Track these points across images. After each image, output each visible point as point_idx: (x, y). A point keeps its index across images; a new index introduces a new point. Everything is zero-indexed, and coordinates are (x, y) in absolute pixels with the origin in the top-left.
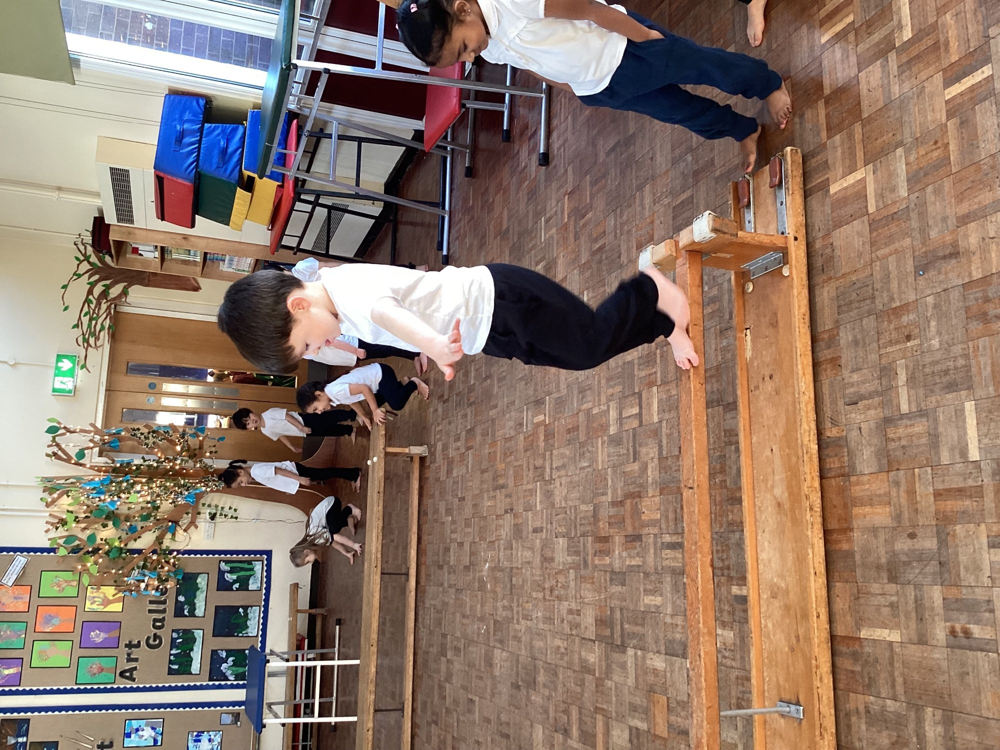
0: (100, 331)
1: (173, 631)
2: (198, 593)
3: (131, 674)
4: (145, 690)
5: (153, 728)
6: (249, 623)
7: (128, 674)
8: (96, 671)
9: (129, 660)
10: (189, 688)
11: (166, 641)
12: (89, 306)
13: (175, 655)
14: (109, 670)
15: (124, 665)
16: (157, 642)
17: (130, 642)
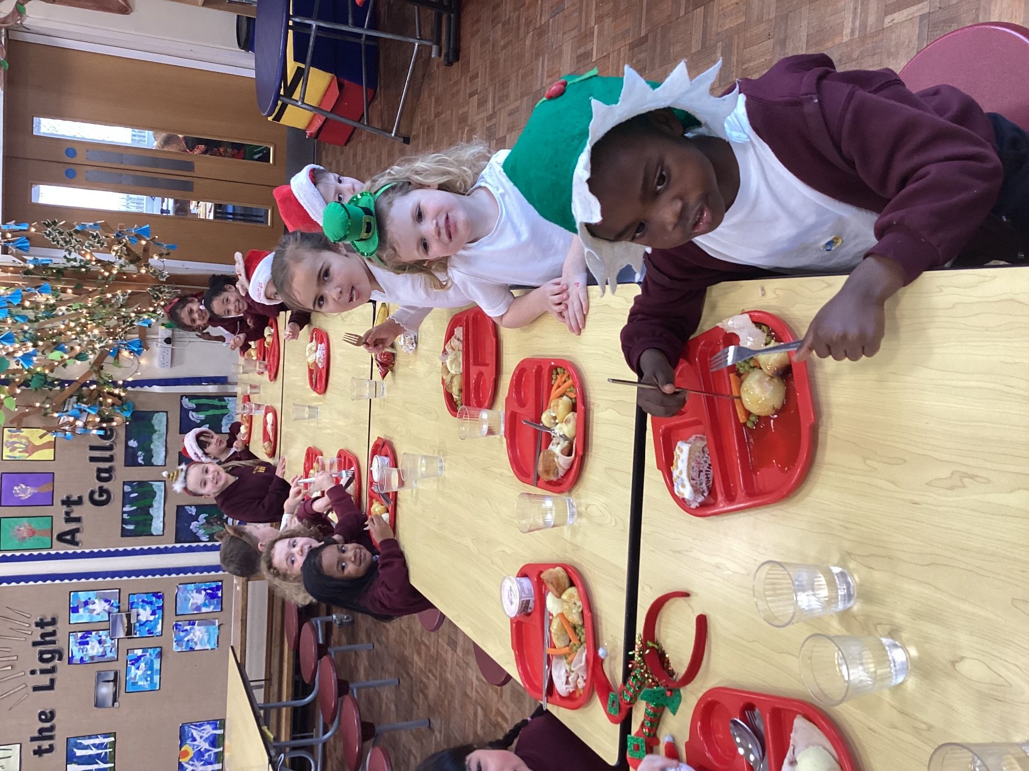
1: (124, 483)
2: (155, 437)
3: (73, 537)
4: (92, 555)
5: (106, 601)
7: (68, 537)
8: (25, 535)
9: (69, 520)
10: (150, 552)
11: (117, 497)
13: (129, 513)
14: (43, 533)
15: (62, 526)
16: (104, 497)
17: (68, 498)
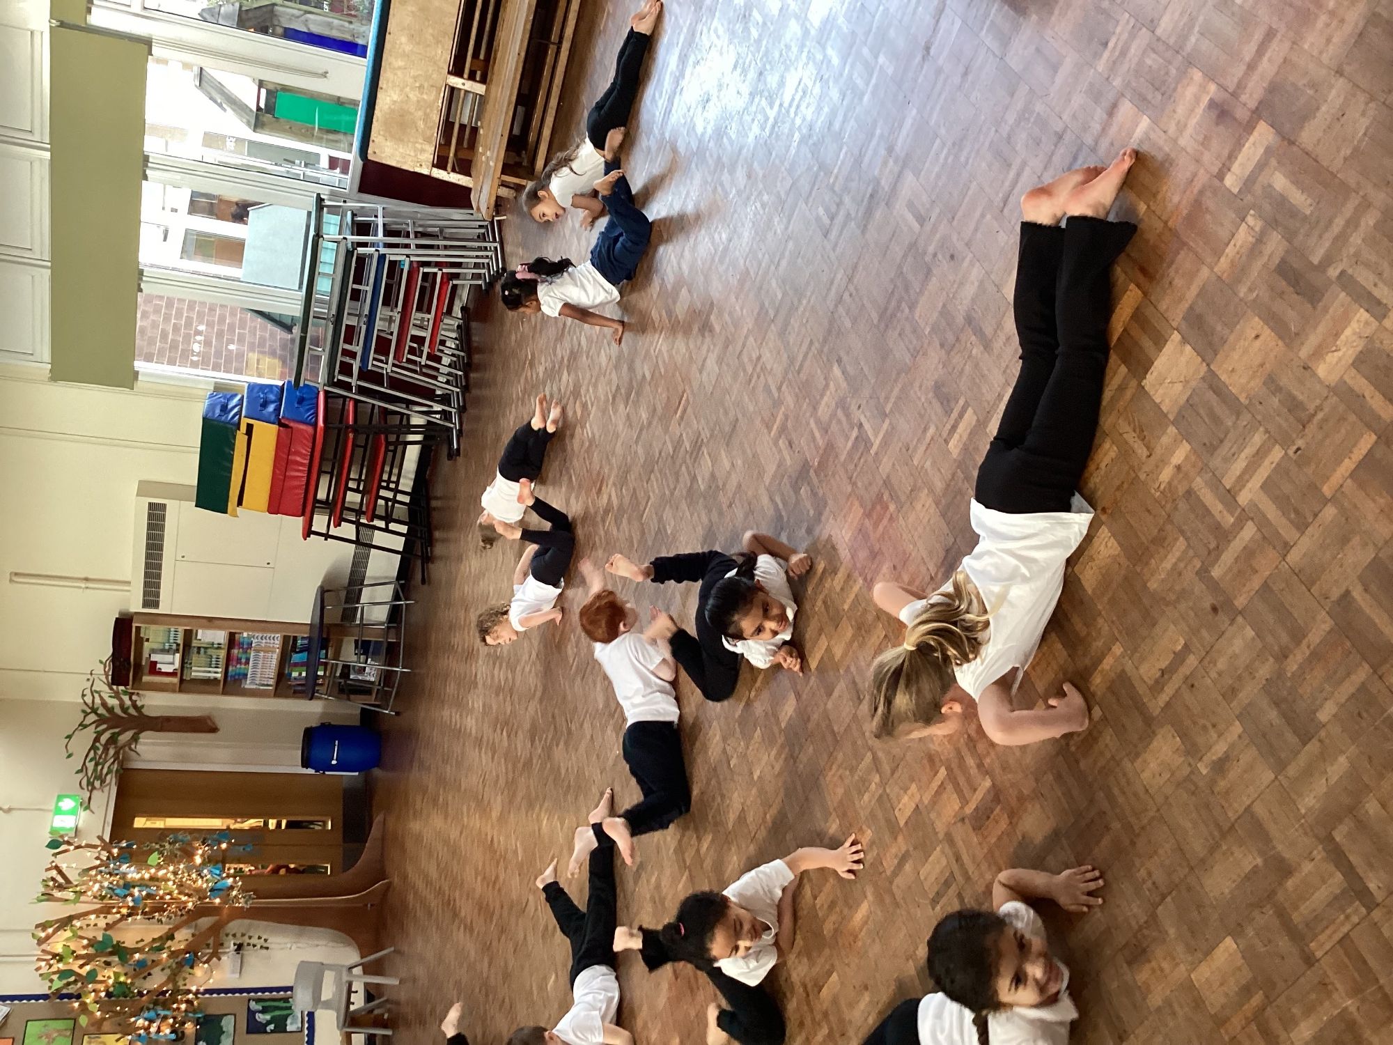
0: (107, 774)
2: (223, 1037)
12: (95, 753)
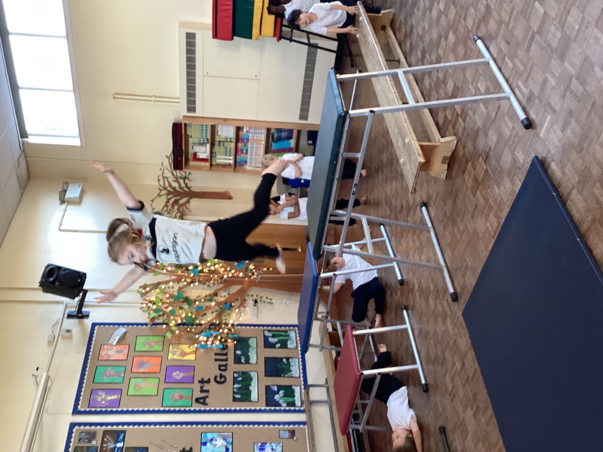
1: (234, 372)
2: (250, 349)
3: (204, 401)
4: (215, 411)
5: (225, 439)
6: (291, 368)
7: (202, 401)
8: (177, 398)
9: (202, 391)
10: (250, 411)
11: (230, 380)
12: (167, 208)
13: (237, 388)
14: (187, 398)
15: (198, 394)
16: (223, 380)
17: (202, 379)
